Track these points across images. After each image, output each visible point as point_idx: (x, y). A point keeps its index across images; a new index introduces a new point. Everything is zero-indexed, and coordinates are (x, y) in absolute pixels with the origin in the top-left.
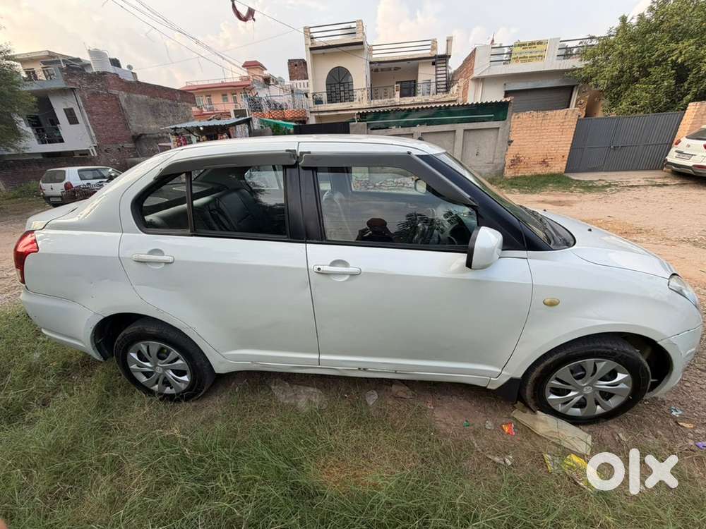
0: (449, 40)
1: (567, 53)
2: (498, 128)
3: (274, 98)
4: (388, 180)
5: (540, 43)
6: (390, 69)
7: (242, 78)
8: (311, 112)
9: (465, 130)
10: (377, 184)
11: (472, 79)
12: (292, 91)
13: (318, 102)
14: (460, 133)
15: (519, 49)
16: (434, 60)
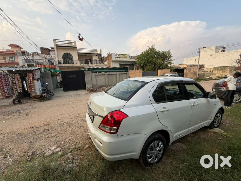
0: (101, 50)
1: (131, 58)
2: (126, 74)
3: (36, 60)
4: (99, 88)
5: (125, 55)
6: (83, 55)
7: (8, 50)
8: (57, 66)
9: (119, 74)
10: (96, 90)
11: (112, 61)
12: (45, 58)
13: (59, 63)
14: (118, 75)
15: (121, 55)
16: (97, 55)
